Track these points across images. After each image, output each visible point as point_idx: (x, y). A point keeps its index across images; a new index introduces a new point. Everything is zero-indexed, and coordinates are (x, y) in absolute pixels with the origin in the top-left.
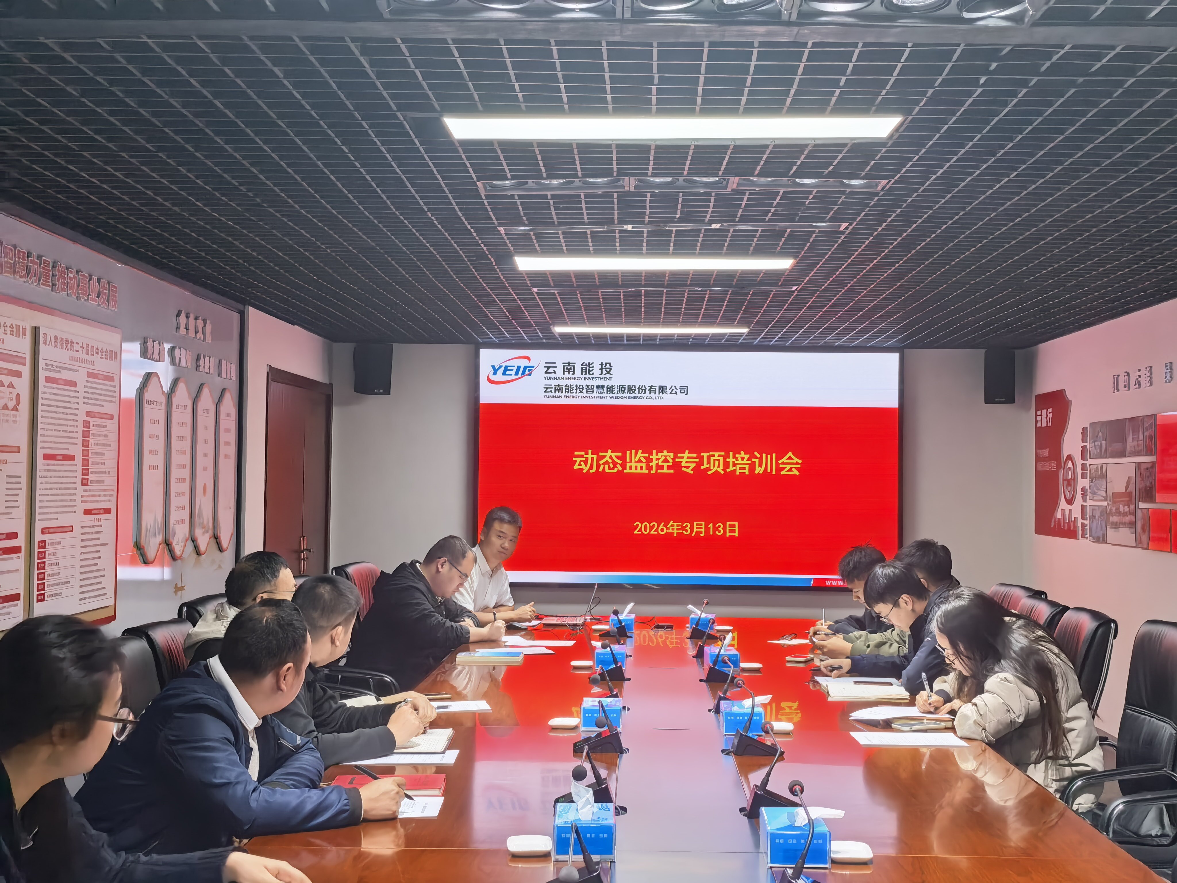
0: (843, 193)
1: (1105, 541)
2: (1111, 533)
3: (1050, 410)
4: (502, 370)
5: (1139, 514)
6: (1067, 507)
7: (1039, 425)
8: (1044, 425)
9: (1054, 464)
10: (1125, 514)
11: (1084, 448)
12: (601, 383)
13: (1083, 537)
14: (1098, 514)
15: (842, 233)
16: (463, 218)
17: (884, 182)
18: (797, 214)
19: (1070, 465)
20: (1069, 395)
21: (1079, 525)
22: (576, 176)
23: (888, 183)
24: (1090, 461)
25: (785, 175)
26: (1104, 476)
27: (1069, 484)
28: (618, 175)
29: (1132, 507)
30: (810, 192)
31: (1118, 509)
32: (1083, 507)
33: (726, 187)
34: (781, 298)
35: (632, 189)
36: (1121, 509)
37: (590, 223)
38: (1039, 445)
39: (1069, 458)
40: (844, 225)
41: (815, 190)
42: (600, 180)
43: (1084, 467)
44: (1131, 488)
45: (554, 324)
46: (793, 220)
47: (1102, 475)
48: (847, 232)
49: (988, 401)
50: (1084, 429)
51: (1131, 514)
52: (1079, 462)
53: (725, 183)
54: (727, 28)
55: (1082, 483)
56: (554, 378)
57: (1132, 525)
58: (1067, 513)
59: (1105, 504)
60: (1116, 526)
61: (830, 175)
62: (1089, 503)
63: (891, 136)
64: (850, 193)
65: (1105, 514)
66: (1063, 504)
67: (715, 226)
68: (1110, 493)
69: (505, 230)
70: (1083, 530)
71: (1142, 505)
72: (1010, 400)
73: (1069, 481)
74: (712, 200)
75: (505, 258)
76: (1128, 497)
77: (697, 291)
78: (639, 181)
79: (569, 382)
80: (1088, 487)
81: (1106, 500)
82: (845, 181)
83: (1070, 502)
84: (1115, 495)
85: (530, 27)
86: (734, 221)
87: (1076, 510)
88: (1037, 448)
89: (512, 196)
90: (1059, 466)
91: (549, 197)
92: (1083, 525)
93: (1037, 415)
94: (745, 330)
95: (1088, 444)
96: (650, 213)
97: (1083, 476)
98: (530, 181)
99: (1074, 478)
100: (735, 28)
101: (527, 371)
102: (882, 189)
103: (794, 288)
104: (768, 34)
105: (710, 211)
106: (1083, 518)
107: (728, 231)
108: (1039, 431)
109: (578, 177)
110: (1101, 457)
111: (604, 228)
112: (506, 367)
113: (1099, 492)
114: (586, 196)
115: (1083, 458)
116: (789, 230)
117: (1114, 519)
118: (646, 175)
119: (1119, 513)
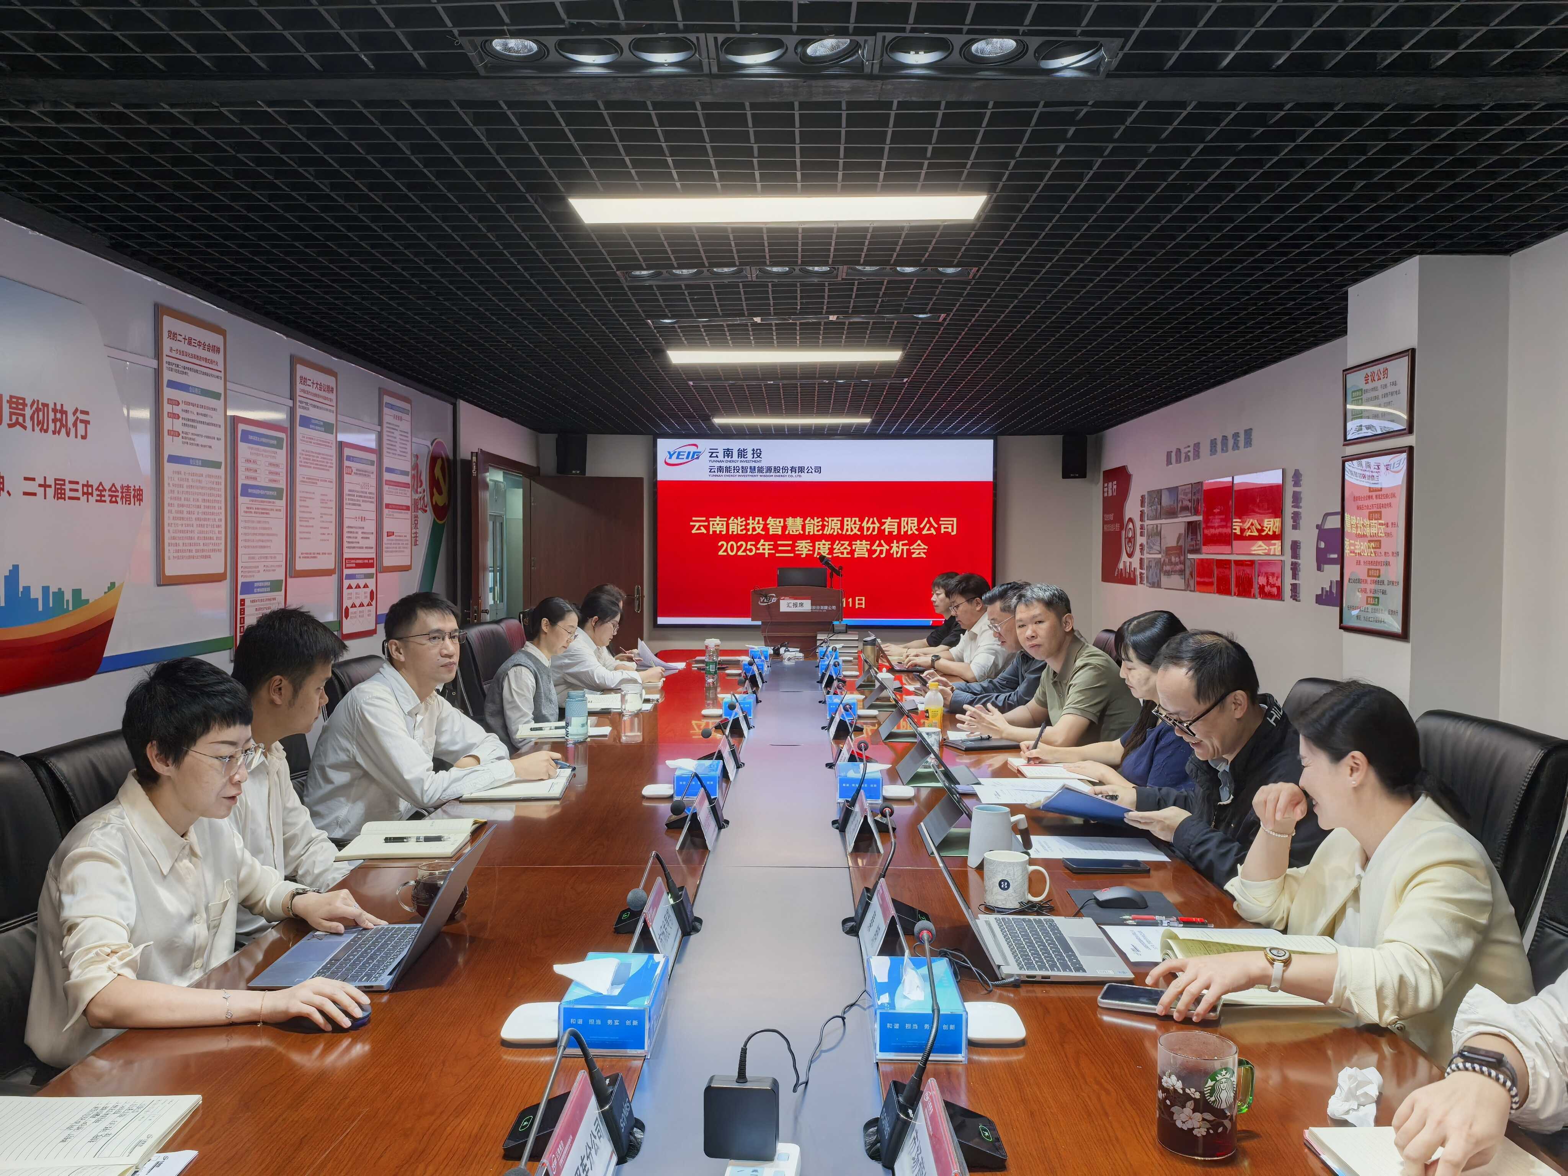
0: (940, 281)
1: (1159, 586)
2: (1164, 580)
3: (1115, 482)
4: (676, 454)
5: (1188, 563)
6: (1128, 560)
7: (1106, 495)
8: (1110, 494)
9: (1118, 525)
10: (1176, 564)
11: (1142, 512)
12: (753, 464)
13: (1141, 583)
14: (1153, 564)
15: (941, 324)
16: (613, 311)
17: (975, 269)
18: (901, 305)
19: (1131, 526)
20: (1131, 470)
21: (1138, 573)
22: (703, 265)
23: (978, 271)
24: (1147, 522)
25: (887, 263)
26: (1159, 534)
27: (1130, 541)
28: (741, 264)
29: (1182, 558)
30: (911, 282)
31: (1170, 560)
32: (1141, 560)
33: (837, 277)
34: (894, 389)
35: (754, 279)
36: (1173, 559)
37: (725, 315)
38: (1105, 512)
39: (1130, 520)
40: (943, 316)
41: (915, 279)
42: (726, 270)
43: (1142, 527)
44: (1181, 543)
45: (714, 416)
46: (897, 312)
47: (1157, 533)
48: (946, 323)
49: (1065, 476)
50: (1143, 497)
51: (1181, 563)
52: (1138, 524)
53: (835, 272)
54: (814, 83)
55: (1140, 540)
56: (717, 461)
57: (1182, 572)
58: (1128, 564)
59: (1159, 556)
60: (1168, 573)
61: (928, 263)
62: (1146, 556)
63: (978, 217)
64: (947, 282)
65: (1160, 564)
66: (1124, 557)
67: (833, 318)
68: (1164, 548)
69: (653, 322)
70: (1141, 578)
71: (1190, 556)
72: (1083, 475)
73: (1130, 539)
74: (827, 291)
75: (659, 353)
76: (1179, 550)
77: (825, 383)
78: (760, 270)
79: (728, 464)
80: (1145, 543)
81: (1160, 553)
82: (940, 269)
83: (1130, 555)
84: (1168, 549)
85: (623, 84)
86: (847, 313)
87: (1135, 562)
88: (1104, 513)
89: (650, 287)
90: (1122, 528)
91: (683, 287)
92: (1141, 574)
93: (1104, 487)
94: (868, 421)
95: (1145, 509)
96: (775, 304)
97: (1142, 534)
98: (664, 271)
99: (1134, 537)
100: (820, 83)
101: (696, 456)
102: (973, 278)
103: (905, 380)
104: (854, 90)
105: (826, 301)
106: (1141, 568)
107: (844, 323)
108: (1105, 499)
109: (705, 267)
110: (1156, 518)
111: (737, 320)
112: (679, 453)
113: (1155, 547)
114: (716, 287)
115: (1142, 520)
116: (896, 322)
117: (1168, 568)
118: (765, 264)
119: (1171, 563)
